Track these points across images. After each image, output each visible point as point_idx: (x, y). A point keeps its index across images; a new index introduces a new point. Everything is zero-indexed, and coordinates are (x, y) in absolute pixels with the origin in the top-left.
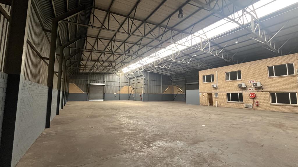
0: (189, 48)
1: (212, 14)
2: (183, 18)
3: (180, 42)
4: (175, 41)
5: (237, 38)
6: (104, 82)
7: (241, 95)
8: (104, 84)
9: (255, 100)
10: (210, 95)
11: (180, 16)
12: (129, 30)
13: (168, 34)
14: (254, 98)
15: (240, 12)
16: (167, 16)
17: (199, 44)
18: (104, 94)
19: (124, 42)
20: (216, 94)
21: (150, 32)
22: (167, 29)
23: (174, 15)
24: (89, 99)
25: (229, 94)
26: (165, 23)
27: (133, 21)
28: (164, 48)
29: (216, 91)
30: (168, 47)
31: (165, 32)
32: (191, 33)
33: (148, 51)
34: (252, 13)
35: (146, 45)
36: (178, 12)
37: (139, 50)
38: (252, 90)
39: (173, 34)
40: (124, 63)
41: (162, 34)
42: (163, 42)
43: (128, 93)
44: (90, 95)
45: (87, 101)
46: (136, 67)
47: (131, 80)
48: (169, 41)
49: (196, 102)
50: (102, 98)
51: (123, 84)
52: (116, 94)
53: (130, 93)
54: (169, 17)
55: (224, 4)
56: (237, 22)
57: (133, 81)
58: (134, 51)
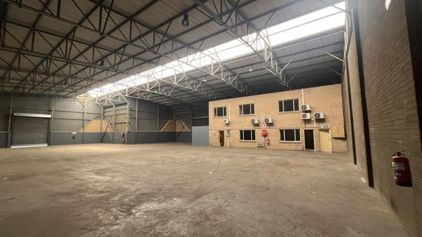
0: (197, 69)
1: (225, 30)
2: (189, 27)
3: (184, 59)
4: (178, 57)
5: (251, 65)
6: (49, 112)
7: (254, 131)
8: (49, 116)
9: (267, 138)
10: (222, 133)
11: (185, 23)
12: (102, 27)
13: (168, 46)
14: (265, 136)
15: (254, 35)
16: (166, 19)
17: (210, 66)
18: (49, 133)
19: (93, 45)
20: (228, 131)
21: (139, 37)
22: (166, 38)
23: (177, 20)
24: (12, 144)
25: (241, 131)
26: (164, 29)
27: (109, 14)
28: (162, 64)
29: (228, 128)
30: (168, 65)
31: (162, 42)
32: (200, 50)
33: (136, 66)
34: (265, 38)
35: (134, 57)
36: (182, 18)
37: (120, 62)
38: (264, 126)
39: (175, 47)
40: (92, 81)
41: (159, 45)
42: (161, 56)
43: (100, 131)
44: (15, 137)
45: (6, 147)
46: (117, 90)
47: (107, 110)
48: (170, 55)
49: (205, 143)
50: (45, 140)
51: (91, 117)
52: (75, 133)
53: (104, 131)
54: (170, 20)
55: (238, 21)
56: (250, 46)
57: (110, 112)
58: (113, 63)
